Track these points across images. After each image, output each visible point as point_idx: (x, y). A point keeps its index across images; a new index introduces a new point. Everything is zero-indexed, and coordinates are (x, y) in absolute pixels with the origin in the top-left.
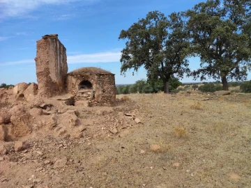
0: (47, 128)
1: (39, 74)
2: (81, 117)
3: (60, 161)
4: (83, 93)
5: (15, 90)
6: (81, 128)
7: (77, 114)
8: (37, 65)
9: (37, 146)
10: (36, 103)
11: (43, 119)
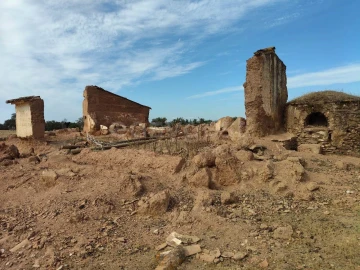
0: (259, 180)
1: (248, 105)
2: (310, 170)
3: (283, 230)
4: (311, 133)
5: (218, 126)
6: (310, 185)
7: (303, 163)
8: (246, 92)
9: (248, 202)
10: (244, 143)
11: (254, 167)
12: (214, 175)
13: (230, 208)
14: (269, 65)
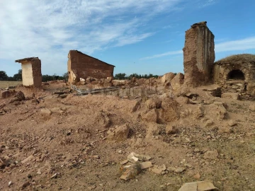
0: (193, 117)
1: (185, 64)
2: (231, 111)
3: (211, 153)
4: (231, 85)
5: (163, 79)
6: (231, 122)
7: (225, 106)
8: (184, 55)
9: (185, 133)
10: (182, 92)
11: (190, 108)
12: (161, 114)
13: (172, 137)
14: (202, 34)
